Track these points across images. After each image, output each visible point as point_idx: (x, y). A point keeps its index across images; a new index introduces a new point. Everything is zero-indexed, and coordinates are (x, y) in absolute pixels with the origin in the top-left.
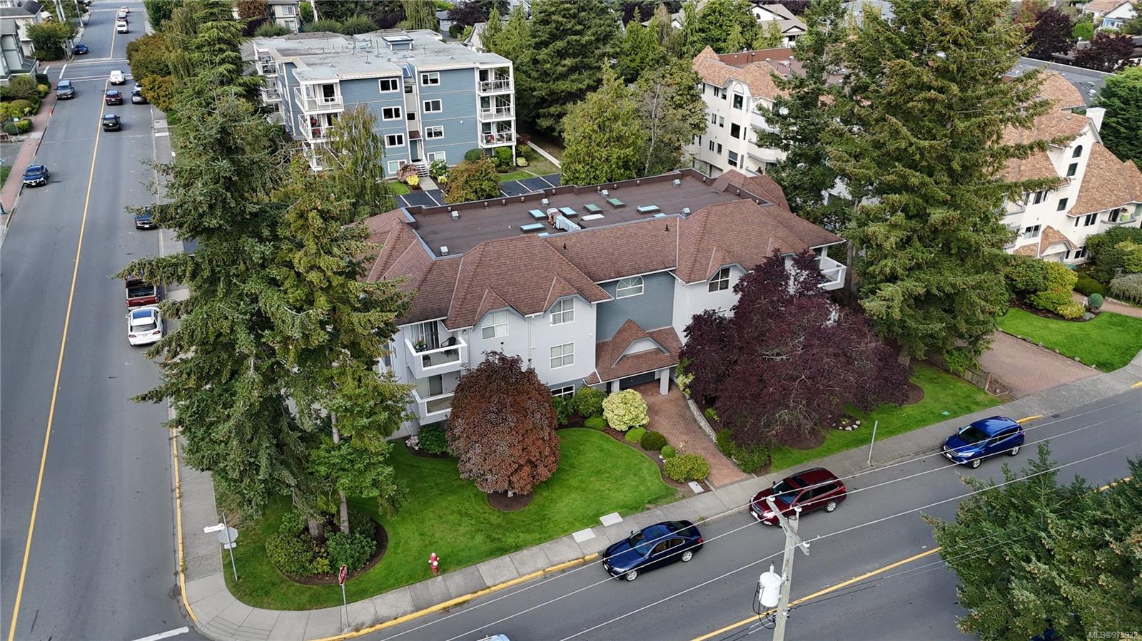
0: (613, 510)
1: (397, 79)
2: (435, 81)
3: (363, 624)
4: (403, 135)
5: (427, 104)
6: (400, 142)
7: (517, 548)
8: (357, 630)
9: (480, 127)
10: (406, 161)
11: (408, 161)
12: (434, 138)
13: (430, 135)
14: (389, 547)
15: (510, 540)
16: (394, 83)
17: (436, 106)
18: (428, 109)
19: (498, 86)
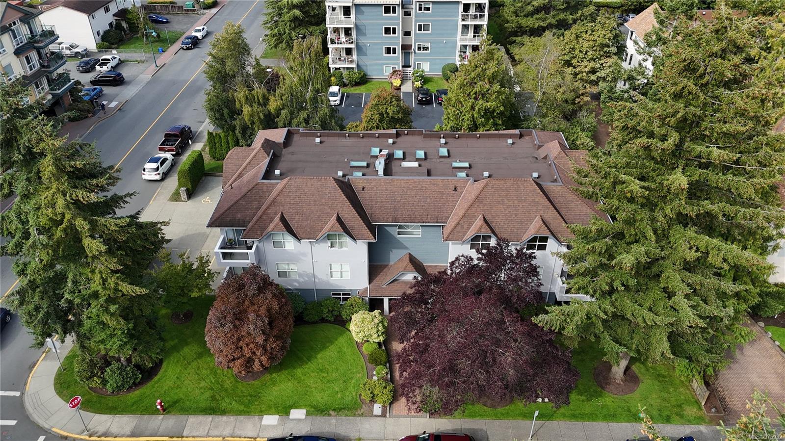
0: (305, 406)
1: (397, 6)
2: (428, 9)
3: (96, 433)
4: (397, 47)
5: (420, 26)
6: (394, 52)
7: (223, 412)
8: (90, 437)
9: (458, 48)
10: (397, 67)
11: (399, 67)
12: (422, 51)
13: (419, 49)
14: (153, 380)
15: (223, 405)
16: (394, 9)
17: (426, 27)
18: (420, 29)
19: (475, 17)
